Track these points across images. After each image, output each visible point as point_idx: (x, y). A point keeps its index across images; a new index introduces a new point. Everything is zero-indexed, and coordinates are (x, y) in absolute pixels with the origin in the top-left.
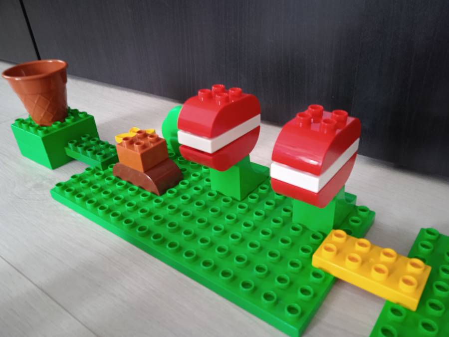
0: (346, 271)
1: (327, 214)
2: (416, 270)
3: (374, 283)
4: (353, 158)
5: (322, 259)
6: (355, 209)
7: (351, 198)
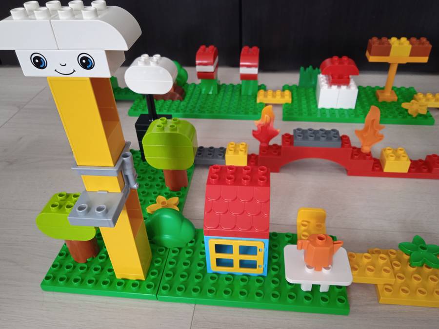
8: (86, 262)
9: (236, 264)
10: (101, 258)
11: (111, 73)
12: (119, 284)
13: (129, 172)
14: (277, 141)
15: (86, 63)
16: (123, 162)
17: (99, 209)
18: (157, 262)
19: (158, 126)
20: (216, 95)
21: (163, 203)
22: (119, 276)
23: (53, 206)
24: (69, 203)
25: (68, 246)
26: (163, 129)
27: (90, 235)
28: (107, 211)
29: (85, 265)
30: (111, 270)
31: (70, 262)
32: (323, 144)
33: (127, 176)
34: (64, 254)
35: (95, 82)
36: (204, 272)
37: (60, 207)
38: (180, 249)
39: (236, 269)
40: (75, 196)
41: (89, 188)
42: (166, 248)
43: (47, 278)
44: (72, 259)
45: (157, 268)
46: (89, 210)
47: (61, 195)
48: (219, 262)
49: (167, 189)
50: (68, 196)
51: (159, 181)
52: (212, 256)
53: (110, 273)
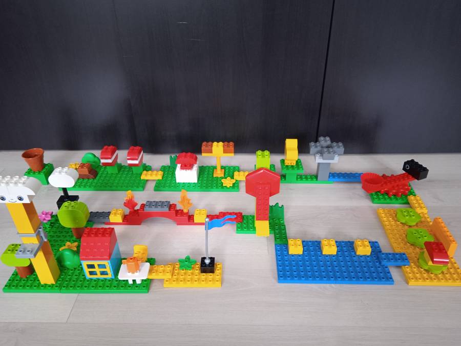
0: (149, 177)
1: (141, 169)
2: (161, 173)
3: (154, 177)
4: (142, 157)
5: (143, 177)
6: (147, 167)
7: (145, 164)
8: (27, 278)
9: (98, 273)
10: (34, 275)
11: (30, 200)
12: (42, 286)
13: (42, 235)
14: (137, 208)
15: (20, 199)
16: (39, 231)
17: (28, 251)
18: (62, 275)
19: (65, 207)
20: (117, 174)
21: (69, 246)
22: (42, 283)
23: (9, 250)
24: (17, 249)
25: (17, 271)
26: (68, 208)
27: (27, 264)
28: (32, 252)
29: (26, 279)
30: (39, 280)
31: (18, 277)
32: (159, 210)
33: (41, 237)
34: (15, 274)
35: (24, 204)
36: (85, 279)
37: (13, 250)
38: (75, 269)
39: (99, 276)
40: (20, 245)
41: (25, 242)
42: (68, 269)
43: (6, 286)
44: (19, 276)
45: (62, 278)
46: (24, 251)
47: (13, 245)
48: (91, 273)
49: (74, 238)
50: (16, 245)
51: (70, 234)
52: (87, 270)
53: (38, 282)
